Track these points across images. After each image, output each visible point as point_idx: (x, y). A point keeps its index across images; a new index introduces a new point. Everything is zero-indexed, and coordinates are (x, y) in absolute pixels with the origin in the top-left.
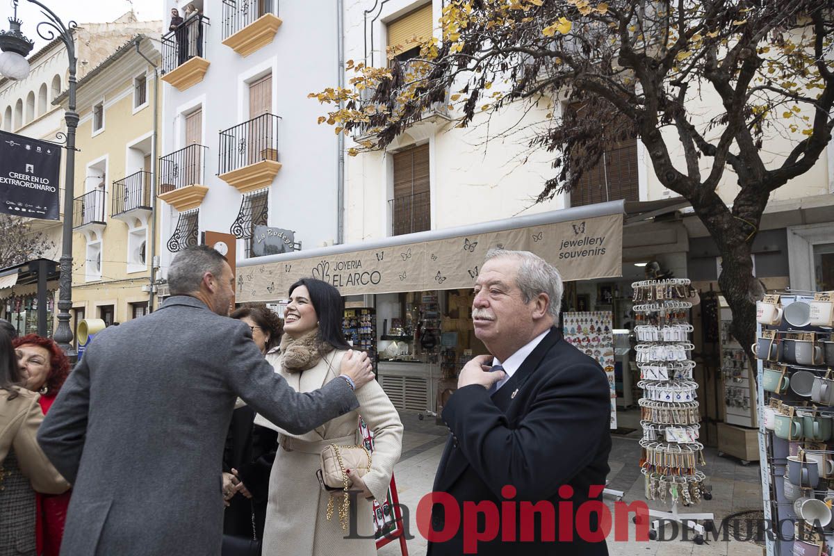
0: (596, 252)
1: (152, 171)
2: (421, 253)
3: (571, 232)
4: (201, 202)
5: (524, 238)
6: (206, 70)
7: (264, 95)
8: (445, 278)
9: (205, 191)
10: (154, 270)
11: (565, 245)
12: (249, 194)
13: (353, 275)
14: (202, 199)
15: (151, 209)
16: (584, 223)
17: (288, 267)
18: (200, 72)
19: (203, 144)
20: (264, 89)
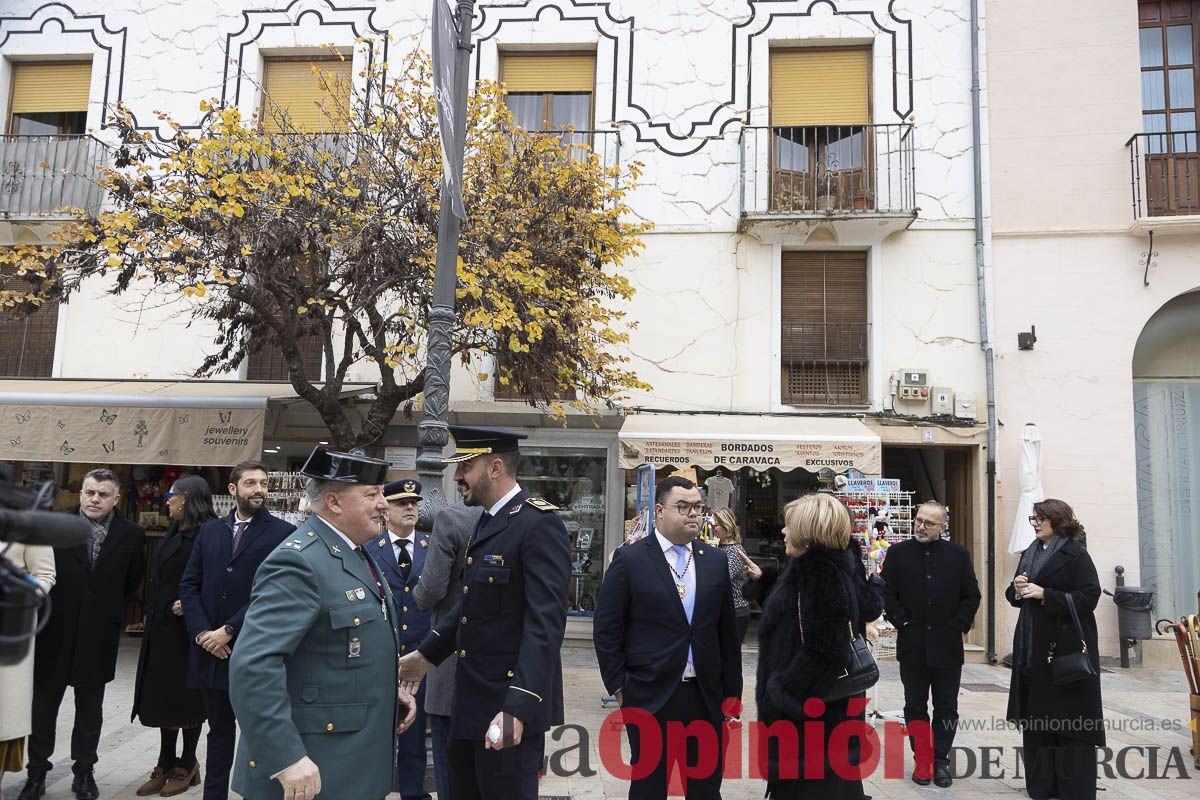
0: (239, 442)
2: (45, 417)
3: (217, 420)
5: (171, 417)
8: (73, 450)
11: (211, 431)
16: (230, 413)
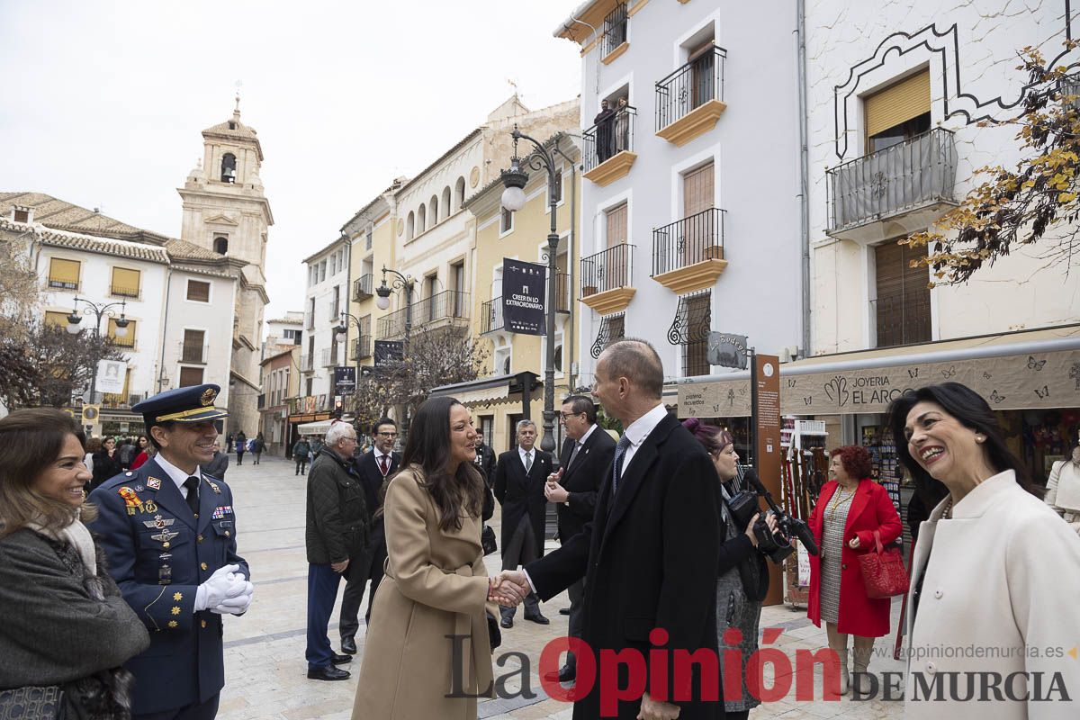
1: (569, 272)
2: (969, 370)
4: (627, 305)
6: (632, 163)
7: (703, 186)
8: (1004, 398)
9: (633, 293)
10: (573, 378)
12: (687, 296)
13: (879, 392)
14: (629, 301)
15: (568, 312)
17: (792, 381)
18: (625, 166)
19: (629, 242)
20: (703, 181)
